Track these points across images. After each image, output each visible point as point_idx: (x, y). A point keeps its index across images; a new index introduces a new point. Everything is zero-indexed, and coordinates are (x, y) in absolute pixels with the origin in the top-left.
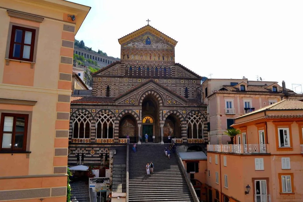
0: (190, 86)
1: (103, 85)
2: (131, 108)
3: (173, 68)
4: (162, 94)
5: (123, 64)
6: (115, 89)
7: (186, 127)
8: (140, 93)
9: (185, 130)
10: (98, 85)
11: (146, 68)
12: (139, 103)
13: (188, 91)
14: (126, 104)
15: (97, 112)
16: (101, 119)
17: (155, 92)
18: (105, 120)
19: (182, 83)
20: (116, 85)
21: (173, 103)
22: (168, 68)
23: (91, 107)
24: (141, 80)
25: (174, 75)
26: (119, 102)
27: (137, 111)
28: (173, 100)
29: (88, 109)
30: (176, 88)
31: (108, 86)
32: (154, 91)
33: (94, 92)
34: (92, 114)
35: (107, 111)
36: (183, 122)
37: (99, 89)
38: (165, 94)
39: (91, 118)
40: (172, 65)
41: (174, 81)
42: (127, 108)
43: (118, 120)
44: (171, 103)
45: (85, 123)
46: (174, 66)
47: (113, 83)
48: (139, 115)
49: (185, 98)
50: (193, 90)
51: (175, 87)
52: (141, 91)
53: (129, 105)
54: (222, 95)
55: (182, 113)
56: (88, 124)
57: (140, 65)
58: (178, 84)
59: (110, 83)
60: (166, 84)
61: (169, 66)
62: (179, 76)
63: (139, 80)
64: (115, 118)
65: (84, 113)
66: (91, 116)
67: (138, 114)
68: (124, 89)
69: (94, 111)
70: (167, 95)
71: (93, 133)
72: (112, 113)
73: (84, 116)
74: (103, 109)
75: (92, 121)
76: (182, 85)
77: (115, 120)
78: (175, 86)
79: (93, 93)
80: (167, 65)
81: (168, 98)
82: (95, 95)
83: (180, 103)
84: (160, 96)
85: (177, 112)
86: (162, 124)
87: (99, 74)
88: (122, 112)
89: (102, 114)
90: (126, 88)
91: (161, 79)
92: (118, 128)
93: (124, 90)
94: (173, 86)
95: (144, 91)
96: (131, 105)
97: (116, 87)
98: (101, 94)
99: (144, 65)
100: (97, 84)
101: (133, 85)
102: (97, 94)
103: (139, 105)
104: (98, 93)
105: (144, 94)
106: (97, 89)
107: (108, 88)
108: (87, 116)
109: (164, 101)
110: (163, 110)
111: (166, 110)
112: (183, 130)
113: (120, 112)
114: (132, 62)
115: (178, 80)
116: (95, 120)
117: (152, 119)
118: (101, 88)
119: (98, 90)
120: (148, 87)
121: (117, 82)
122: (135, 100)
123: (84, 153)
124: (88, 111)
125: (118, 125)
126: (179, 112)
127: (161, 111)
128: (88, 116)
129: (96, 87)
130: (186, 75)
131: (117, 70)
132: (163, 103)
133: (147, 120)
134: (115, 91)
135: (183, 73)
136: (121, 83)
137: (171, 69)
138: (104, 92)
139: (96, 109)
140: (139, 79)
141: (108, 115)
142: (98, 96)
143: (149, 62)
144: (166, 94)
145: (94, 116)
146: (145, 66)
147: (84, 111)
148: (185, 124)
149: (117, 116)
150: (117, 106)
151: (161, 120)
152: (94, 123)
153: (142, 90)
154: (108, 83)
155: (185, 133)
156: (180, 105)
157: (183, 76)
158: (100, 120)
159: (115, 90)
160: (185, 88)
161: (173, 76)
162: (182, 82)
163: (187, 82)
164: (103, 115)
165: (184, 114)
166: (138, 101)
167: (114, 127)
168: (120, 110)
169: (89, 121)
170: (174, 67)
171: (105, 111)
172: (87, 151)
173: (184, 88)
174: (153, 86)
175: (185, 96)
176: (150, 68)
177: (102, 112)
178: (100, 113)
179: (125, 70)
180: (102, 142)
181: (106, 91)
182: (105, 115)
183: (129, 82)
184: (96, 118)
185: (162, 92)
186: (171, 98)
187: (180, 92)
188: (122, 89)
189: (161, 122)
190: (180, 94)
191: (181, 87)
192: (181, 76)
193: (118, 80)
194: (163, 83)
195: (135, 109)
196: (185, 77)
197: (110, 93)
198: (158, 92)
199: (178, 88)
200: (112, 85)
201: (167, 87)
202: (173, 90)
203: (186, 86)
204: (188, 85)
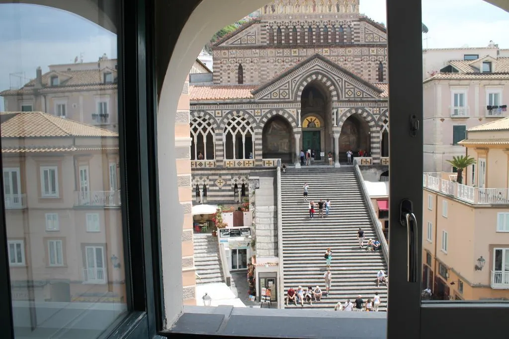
1: (231, 63)
2: (281, 106)
3: (355, 27)
4: (337, 78)
5: (265, 22)
6: (252, 69)
7: (378, 137)
8: (297, 79)
9: (378, 143)
10: (222, 65)
11: (306, 28)
12: (296, 96)
13: (384, 69)
14: (273, 99)
15: (224, 114)
16: (231, 126)
17: (324, 76)
18: (239, 128)
19: (373, 53)
20: (254, 63)
21: (356, 96)
22: (347, 26)
23: (213, 107)
24: (297, 52)
25: (358, 39)
26: (261, 97)
27: (292, 112)
28: (356, 89)
29: (209, 110)
30: (362, 64)
31: (240, 65)
32: (321, 74)
33: (216, 76)
34: (217, 119)
35: (241, 113)
36: (374, 129)
37: (225, 71)
38: (342, 79)
39: (215, 126)
40: (355, 21)
41: (357, 51)
42: (276, 106)
43: (260, 128)
44: (352, 96)
45: (205, 135)
46: (359, 23)
47: (248, 59)
48: (296, 119)
49: (378, 81)
51: (360, 61)
52: (298, 76)
53: (278, 100)
54: (446, 82)
55: (371, 113)
56: (210, 137)
57: (295, 24)
58: (365, 55)
59: (242, 59)
60: (344, 58)
61: (349, 23)
62: (367, 41)
63: (295, 52)
64: (254, 125)
65: (202, 119)
66: (215, 122)
67: (295, 117)
68: (268, 69)
69: (218, 113)
70: (345, 81)
71: (220, 151)
72: (250, 116)
73: (202, 122)
74: (235, 110)
75: (217, 131)
76: (373, 57)
77: (256, 128)
78: (360, 59)
79: (214, 78)
80: (345, 21)
81: (348, 86)
82: (219, 82)
83: (369, 95)
84: (333, 84)
85: (364, 111)
86: (337, 132)
87: (224, 44)
88: (267, 113)
89: (232, 118)
90: (272, 67)
91: (335, 47)
92: (261, 142)
93: (268, 71)
95: (305, 76)
96: (282, 100)
97: (253, 66)
98: (229, 79)
99: (303, 23)
100: (221, 63)
101: (283, 62)
102: (221, 80)
103: (295, 101)
104: (223, 78)
105: (305, 80)
106: (221, 72)
107: (240, 68)
108: (207, 122)
109: (340, 91)
110: (339, 109)
111: (344, 107)
112: (374, 143)
113: (263, 114)
114: (280, 18)
115: (365, 50)
116: (222, 129)
117: (319, 123)
118: (229, 70)
119: (223, 73)
120: (310, 68)
121: (255, 57)
122: (289, 92)
123: (207, 185)
124: (210, 115)
125: (261, 136)
126: (367, 111)
127: (335, 111)
128: (209, 122)
129: (219, 68)
130: (381, 38)
131: (255, 35)
132: (338, 95)
133: (310, 123)
134: (252, 73)
135: (375, 35)
136: (262, 57)
137: (352, 28)
138: (234, 75)
139: (222, 110)
140: (295, 50)
141: (243, 119)
142: (223, 84)
143: (310, 16)
144: (344, 79)
145: (218, 122)
146: (304, 25)
147: (202, 114)
148: (378, 132)
149: (258, 121)
150: (258, 103)
151: (335, 125)
152: (220, 134)
153: (301, 73)
154: (239, 60)
155: (378, 148)
156: (368, 98)
157: (375, 41)
158: (229, 128)
159: (252, 71)
160: (377, 64)
161: (355, 41)
162: (373, 51)
163: (381, 51)
164: (234, 120)
165: (376, 114)
166: (294, 95)
167: (253, 140)
168: (263, 110)
169: (211, 132)
170: (359, 25)
171: (238, 112)
172: (210, 180)
173: (376, 62)
174: (319, 66)
175: (377, 77)
176: (314, 28)
177: (232, 115)
178: (229, 116)
179: (268, 34)
180: (235, 166)
181: (236, 73)
182: (239, 119)
183: (278, 56)
184: (222, 126)
185: (336, 76)
186: (352, 87)
187: (370, 71)
188: (266, 69)
189: (334, 129)
190: (369, 75)
191: (370, 62)
192: (372, 41)
193: (257, 53)
194: (338, 56)
195: (289, 108)
196: (379, 43)
197: (245, 77)
198: (330, 76)
199: (365, 63)
200: (246, 63)
201: (345, 62)
202: (356, 67)
203: (381, 60)
204: (383, 57)
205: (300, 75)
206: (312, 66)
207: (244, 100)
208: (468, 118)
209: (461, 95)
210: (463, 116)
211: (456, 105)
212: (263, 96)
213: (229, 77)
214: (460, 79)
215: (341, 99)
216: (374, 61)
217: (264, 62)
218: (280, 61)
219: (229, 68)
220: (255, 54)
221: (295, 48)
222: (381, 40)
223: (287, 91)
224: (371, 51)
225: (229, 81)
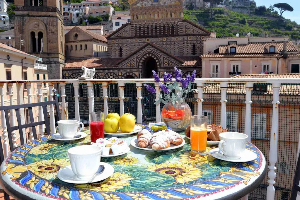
0: (198, 43)
1: (116, 47)
2: (131, 70)
3: (180, 25)
4: (159, 56)
5: (133, 24)
6: (126, 49)
8: (139, 57)
10: (112, 47)
11: (154, 27)
13: (196, 48)
14: (127, 67)
17: (152, 54)
19: (190, 39)
20: (128, 46)
21: (169, 65)
22: (175, 25)
23: (99, 71)
25: (181, 32)
27: (137, 73)
28: (169, 61)
29: (97, 72)
30: (184, 45)
31: (121, 47)
32: (151, 53)
34: (101, 77)
35: (112, 74)
37: (113, 50)
38: (162, 56)
40: (180, 22)
41: (180, 38)
42: (129, 71)
44: (167, 65)
46: (182, 23)
47: (124, 44)
49: (192, 55)
50: (201, 46)
51: (182, 44)
53: (130, 68)
54: (207, 59)
57: (148, 25)
58: (185, 41)
59: (122, 44)
60: (174, 42)
61: (177, 23)
62: (186, 32)
67: (138, 76)
69: (101, 74)
70: (164, 57)
72: (116, 76)
74: (109, 72)
76: (190, 41)
78: (182, 43)
79: (108, 54)
80: (175, 22)
81: (165, 60)
82: (110, 56)
83: (176, 64)
84: (157, 59)
87: (113, 37)
88: (124, 74)
89: (108, 76)
90: (136, 48)
91: (169, 37)
93: (134, 50)
94: (181, 43)
95: (143, 55)
96: (131, 68)
97: (127, 48)
99: (152, 24)
101: (142, 45)
102: (111, 55)
103: (138, 68)
104: (112, 54)
105: (143, 57)
106: (111, 51)
107: (121, 49)
108: (96, 78)
109: (161, 63)
110: (160, 72)
111: (163, 71)
114: (141, 22)
115: (185, 37)
118: (115, 50)
119: (113, 52)
121: (128, 43)
123: (97, 109)
124: (97, 75)
129: (110, 49)
131: (128, 32)
132: (160, 65)
134: (126, 51)
135: (191, 29)
136: (132, 43)
137: (179, 25)
138: (117, 53)
139: (103, 73)
140: (148, 39)
141: (113, 77)
142: (112, 57)
143: (156, 20)
146: (153, 25)
149: (120, 78)
150: (120, 69)
154: (120, 45)
157: (191, 32)
159: (126, 50)
160: (192, 45)
161: (180, 33)
162: (190, 38)
163: (194, 38)
166: (137, 65)
168: (122, 73)
170: (182, 24)
172: (98, 107)
175: (192, 53)
176: (158, 26)
179: (134, 31)
180: (110, 100)
181: (119, 52)
182: (111, 77)
183: (139, 43)
186: (167, 60)
187: (188, 49)
190: (188, 52)
191: (188, 44)
192: (189, 32)
193: (129, 41)
194: (170, 41)
195: (135, 72)
196: (193, 34)
197: (123, 54)
198: (155, 55)
199: (185, 45)
200: (124, 46)
201: (174, 45)
202: (180, 47)
203: (194, 43)
204: (195, 42)
205: (141, 54)
206: (147, 50)
207: (113, 67)
209: (217, 66)
212: (123, 65)
213: (115, 54)
214: (215, 58)
215: (161, 67)
216: (191, 44)
217: (132, 46)
218: (140, 45)
219: (115, 49)
220: (127, 41)
221: (148, 38)
222: (194, 32)
223: (134, 63)
224: (189, 38)
225: (115, 56)
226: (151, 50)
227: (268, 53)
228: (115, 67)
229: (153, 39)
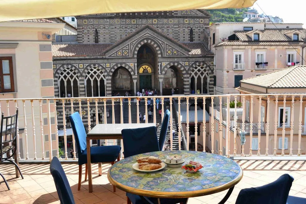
0: (197, 27)
1: (90, 29)
2: (124, 61)
4: (161, 42)
6: (104, 33)
7: (188, 81)
8: (134, 43)
9: (188, 85)
10: (84, 29)
12: (134, 54)
13: (194, 33)
14: (118, 56)
15: (85, 67)
16: (90, 75)
17: (152, 40)
18: (95, 76)
19: (186, 23)
20: (106, 29)
21: (173, 54)
23: (77, 61)
24: (135, 21)
26: (110, 55)
27: (132, 64)
28: (173, 49)
29: (75, 64)
30: (179, 30)
31: (96, 30)
32: (150, 39)
33: (79, 37)
34: (80, 70)
35: (97, 66)
36: (185, 76)
37: (86, 34)
38: (164, 43)
39: (79, 74)
41: (176, 21)
42: (120, 61)
43: (110, 76)
44: (171, 54)
45: (72, 81)
47: (101, 26)
48: (133, 69)
49: (189, 41)
50: (199, 31)
51: (177, 28)
52: (135, 41)
53: (122, 57)
55: (184, 65)
56: (75, 82)
58: (181, 24)
59: (98, 26)
60: (167, 25)
62: (182, 14)
63: (134, 21)
64: (106, 74)
65: (70, 69)
66: (79, 72)
67: (133, 68)
68: (115, 33)
69: (81, 66)
70: (166, 44)
71: (83, 91)
72: (103, 68)
73: (70, 72)
74: (92, 64)
75: (80, 78)
76: (187, 25)
77: (107, 76)
78: (178, 26)
79: (79, 39)
81: (168, 47)
82: (82, 41)
83: (182, 53)
84: (158, 46)
85: (179, 64)
86: (161, 78)
88: (114, 66)
89: (91, 69)
90: (118, 31)
91: (161, 18)
92: (110, 85)
93: (116, 34)
94: (175, 26)
95: (139, 41)
96: (124, 57)
97: (105, 31)
98: (89, 40)
100: (83, 28)
101: (126, 28)
102: (83, 40)
103: (133, 58)
104: (85, 39)
105: (139, 43)
106: (83, 34)
107: (97, 32)
108: (73, 72)
109: (163, 51)
110: (162, 63)
111: (166, 62)
112: (185, 85)
113: (111, 66)
115: (181, 20)
116: (84, 76)
117: (150, 69)
118: (88, 33)
119: (85, 36)
120: (143, 35)
121: (107, 25)
122: (129, 51)
124: (75, 67)
125: (110, 81)
126: (181, 64)
127: (160, 64)
128: (75, 72)
129: (81, 32)
130: (192, 12)
132: (161, 53)
133: (144, 70)
134: (104, 36)
136: (112, 25)
138: (92, 37)
139: (83, 64)
140: (134, 20)
141: (98, 70)
142: (85, 43)
144: (165, 42)
145: (81, 72)
147: (70, 66)
148: (188, 78)
149: (108, 71)
150: (108, 59)
151: (160, 74)
152: (83, 80)
153: (137, 38)
154: (95, 27)
155: (188, 88)
156: (182, 55)
157: (188, 14)
158: (89, 76)
159: (104, 34)
160: (189, 30)
161: (175, 14)
162: (186, 21)
163: (192, 21)
164: (92, 70)
165: (187, 66)
166: (132, 53)
167: (105, 83)
168: (111, 64)
169: (77, 78)
171: (94, 65)
173: (188, 29)
174: (149, 34)
175: (189, 39)
177: (91, 67)
178: (89, 68)
180: (93, 101)
181: (94, 36)
182: (95, 70)
183: (122, 24)
184: (84, 74)
185: (161, 40)
186: (171, 48)
187: (184, 35)
188: (113, 33)
189: (159, 76)
190: (184, 37)
191: (185, 29)
192: (186, 14)
193: (108, 22)
194: (163, 24)
195: (129, 62)
196: (191, 16)
197: (100, 38)
198: (156, 41)
199: (181, 29)
200: (100, 29)
201: (167, 29)
202: (175, 32)
203: (192, 27)
204: (193, 25)
205: (137, 39)
206: (144, 34)
207: (98, 57)
208: (244, 70)
209: (240, 56)
210: (241, 69)
211: (236, 62)
212: (112, 54)
213: (88, 39)
214: (239, 45)
215: (163, 56)
216: (187, 28)
217: (112, 28)
218: (123, 27)
219: (88, 32)
220: (106, 22)
221: (134, 19)
222: (192, 14)
223: (127, 51)
224: (185, 21)
225: (89, 41)
226: (150, 35)
227: (292, 42)
228: (101, 57)
229: (141, 20)
